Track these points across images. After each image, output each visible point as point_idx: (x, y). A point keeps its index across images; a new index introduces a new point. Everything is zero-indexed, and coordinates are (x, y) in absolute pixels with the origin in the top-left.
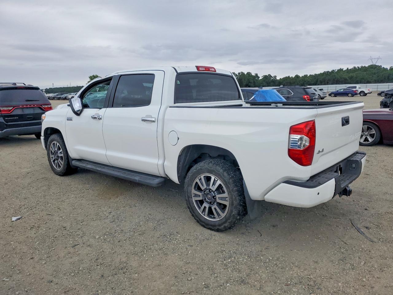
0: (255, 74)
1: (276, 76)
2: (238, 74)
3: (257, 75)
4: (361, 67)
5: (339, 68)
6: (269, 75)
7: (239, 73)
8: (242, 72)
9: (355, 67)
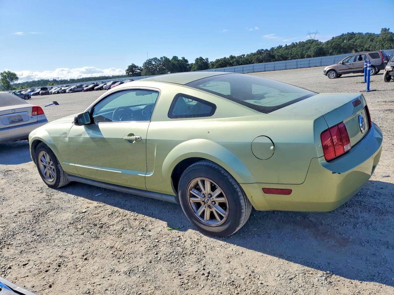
0: (182, 58)
2: (160, 60)
3: (184, 58)
4: (299, 43)
5: (278, 46)
7: (161, 58)
8: (164, 57)
9: (293, 43)
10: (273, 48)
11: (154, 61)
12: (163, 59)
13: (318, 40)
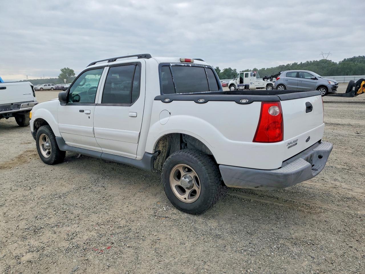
1: (236, 70)
3: (218, 68)
4: (313, 62)
6: (229, 68)
10: (289, 64)
13: (331, 61)
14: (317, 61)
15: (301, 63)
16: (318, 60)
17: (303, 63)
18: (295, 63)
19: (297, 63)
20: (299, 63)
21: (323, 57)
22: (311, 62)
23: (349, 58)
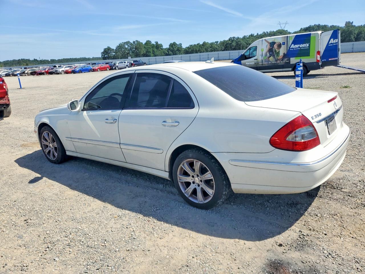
0: (155, 42)
1: (181, 44)
2: (133, 43)
3: (157, 43)
4: (270, 32)
5: (250, 34)
6: (174, 43)
8: (137, 41)
9: (264, 32)
10: (245, 36)
11: (127, 45)
12: (136, 43)
14: (273, 31)
15: (258, 34)
16: (275, 31)
17: (259, 34)
18: (252, 34)
19: (254, 34)
20: (255, 34)
21: (281, 27)
22: (267, 33)
23: (305, 27)
